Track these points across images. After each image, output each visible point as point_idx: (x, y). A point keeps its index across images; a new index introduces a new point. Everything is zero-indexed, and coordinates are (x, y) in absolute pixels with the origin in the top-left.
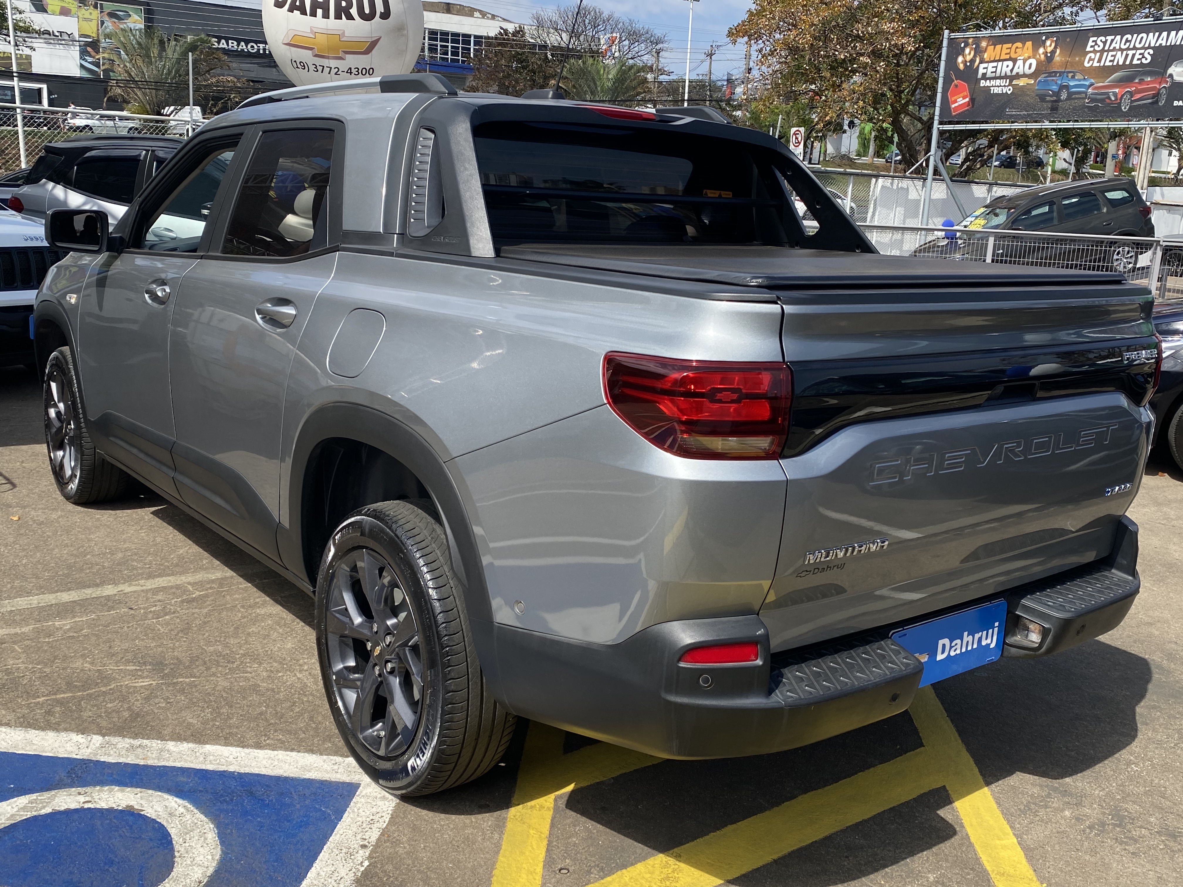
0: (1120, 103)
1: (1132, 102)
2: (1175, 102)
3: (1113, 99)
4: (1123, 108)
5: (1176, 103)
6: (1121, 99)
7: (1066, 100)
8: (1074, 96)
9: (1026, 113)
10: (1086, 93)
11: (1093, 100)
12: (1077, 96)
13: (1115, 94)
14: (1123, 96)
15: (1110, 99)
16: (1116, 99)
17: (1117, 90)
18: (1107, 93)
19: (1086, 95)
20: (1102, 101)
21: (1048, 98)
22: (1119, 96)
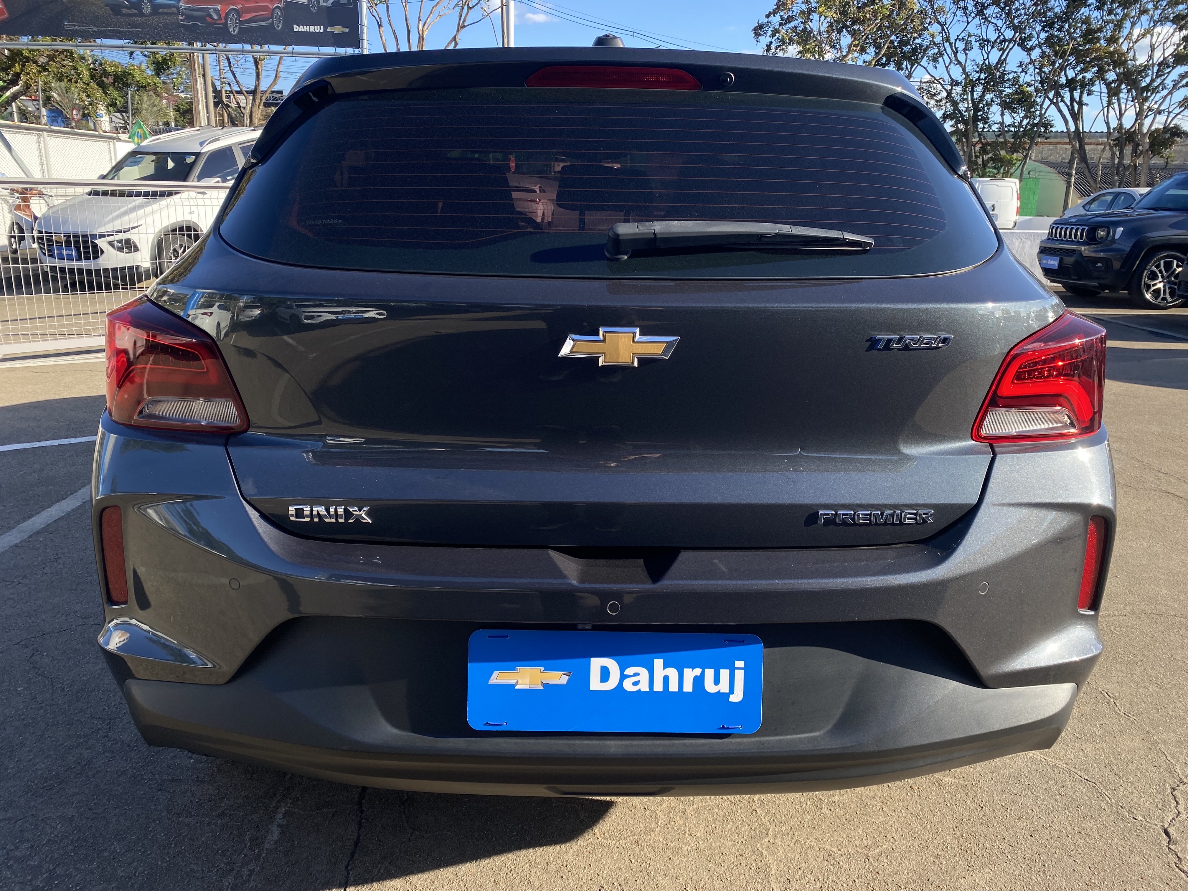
0: (226, 24)
1: (241, 23)
2: (295, 26)
3: (216, 17)
4: (231, 30)
5: (296, 28)
6: (226, 19)
7: (151, 14)
8: (161, 10)
9: (95, 29)
10: (177, 8)
11: (189, 18)
12: (165, 10)
13: (217, 12)
14: (227, 14)
15: (212, 18)
16: (220, 18)
17: (219, 7)
18: (206, 10)
19: (178, 10)
20: (201, 19)
21: (124, 11)
22: (223, 15)
